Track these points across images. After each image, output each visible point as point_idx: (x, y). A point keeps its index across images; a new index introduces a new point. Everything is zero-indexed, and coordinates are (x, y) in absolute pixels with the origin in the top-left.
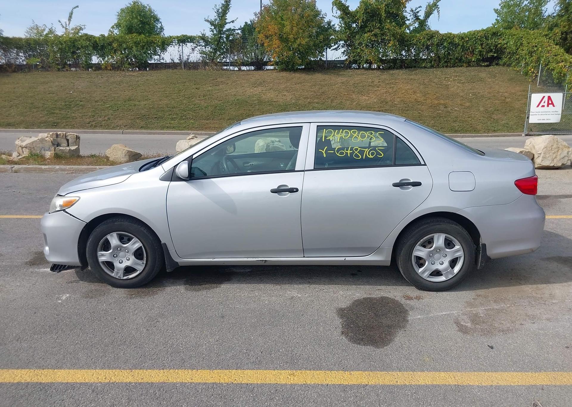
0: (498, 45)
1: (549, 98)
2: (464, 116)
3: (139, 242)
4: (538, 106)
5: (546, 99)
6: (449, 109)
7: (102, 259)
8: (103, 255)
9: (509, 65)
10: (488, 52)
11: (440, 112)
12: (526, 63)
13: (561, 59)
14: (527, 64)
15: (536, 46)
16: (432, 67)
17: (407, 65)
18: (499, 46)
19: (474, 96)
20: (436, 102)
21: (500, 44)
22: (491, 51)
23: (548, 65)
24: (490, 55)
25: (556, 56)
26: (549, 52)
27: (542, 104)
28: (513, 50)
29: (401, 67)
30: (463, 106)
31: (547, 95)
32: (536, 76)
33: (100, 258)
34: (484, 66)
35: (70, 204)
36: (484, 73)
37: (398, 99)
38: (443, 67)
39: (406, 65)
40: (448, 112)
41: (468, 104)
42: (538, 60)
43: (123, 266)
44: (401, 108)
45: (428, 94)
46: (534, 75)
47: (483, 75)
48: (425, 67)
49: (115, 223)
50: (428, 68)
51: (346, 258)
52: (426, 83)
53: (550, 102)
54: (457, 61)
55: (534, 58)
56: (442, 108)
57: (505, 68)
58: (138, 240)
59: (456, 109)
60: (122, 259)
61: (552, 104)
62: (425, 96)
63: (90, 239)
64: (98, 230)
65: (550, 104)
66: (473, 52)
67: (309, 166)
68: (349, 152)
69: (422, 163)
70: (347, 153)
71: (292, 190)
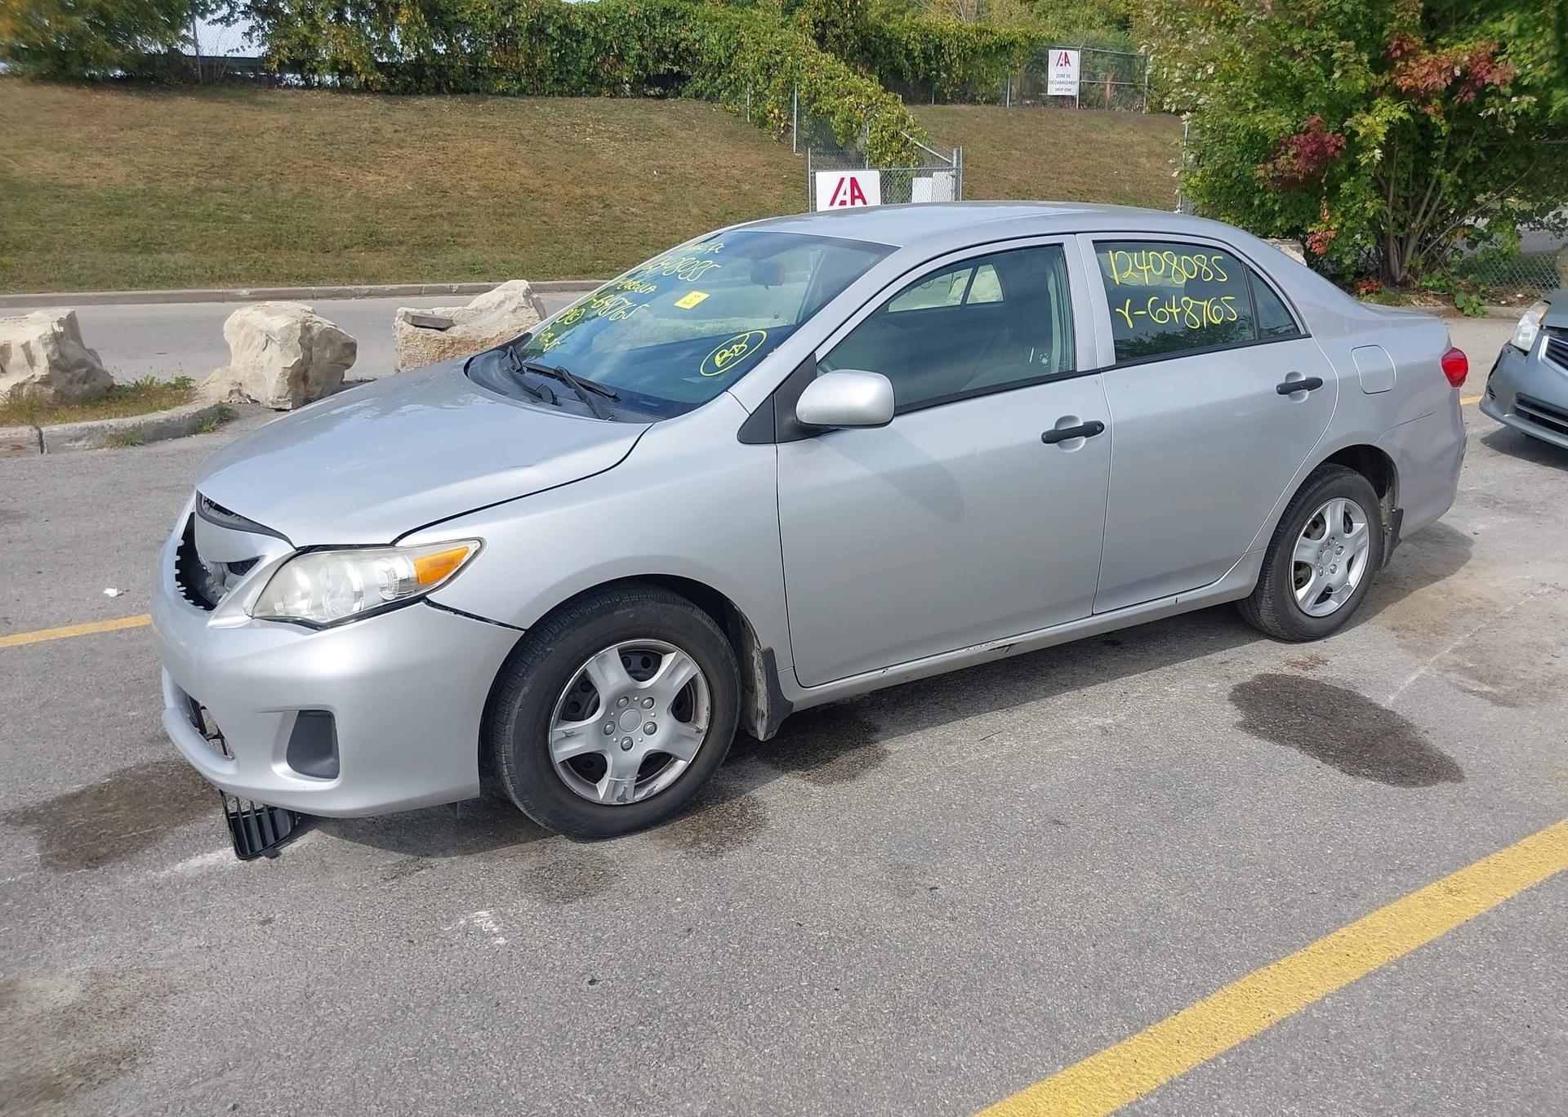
0: (680, 42)
1: (854, 182)
2: (660, 228)
3: (688, 663)
4: (832, 203)
5: (847, 185)
6: (617, 211)
7: (564, 751)
8: (569, 736)
9: (712, 98)
10: (657, 61)
11: (597, 218)
12: (757, 94)
13: (844, 86)
14: (759, 97)
15: (778, 53)
16: (522, 92)
17: (455, 83)
18: (683, 45)
19: (664, 176)
20: (579, 192)
21: (684, 40)
22: (665, 58)
23: (814, 100)
24: (663, 68)
25: (831, 78)
26: (813, 68)
27: (840, 197)
28: (720, 58)
29: (438, 91)
30: (648, 202)
31: (848, 174)
32: (788, 128)
33: (556, 748)
34: (652, 96)
35: (449, 568)
36: (662, 114)
37: (475, 183)
38: (552, 93)
39: (451, 83)
40: (616, 218)
41: (657, 198)
42: (788, 87)
43: (637, 755)
44: (491, 210)
45: (548, 168)
46: (782, 125)
47: (661, 120)
48: (504, 94)
49: (616, 613)
50: (514, 96)
51: (1178, 596)
52: (527, 138)
53: (856, 193)
54: (585, 79)
55: (778, 81)
56: (597, 206)
57: (702, 105)
58: (684, 656)
59: (634, 210)
60: (628, 734)
61: (861, 196)
62: (542, 173)
63: (525, 690)
64: (555, 649)
65: (858, 197)
66: (620, 58)
67: (1107, 355)
68: (1175, 311)
69: (1303, 332)
70: (1171, 314)
71: (1092, 430)
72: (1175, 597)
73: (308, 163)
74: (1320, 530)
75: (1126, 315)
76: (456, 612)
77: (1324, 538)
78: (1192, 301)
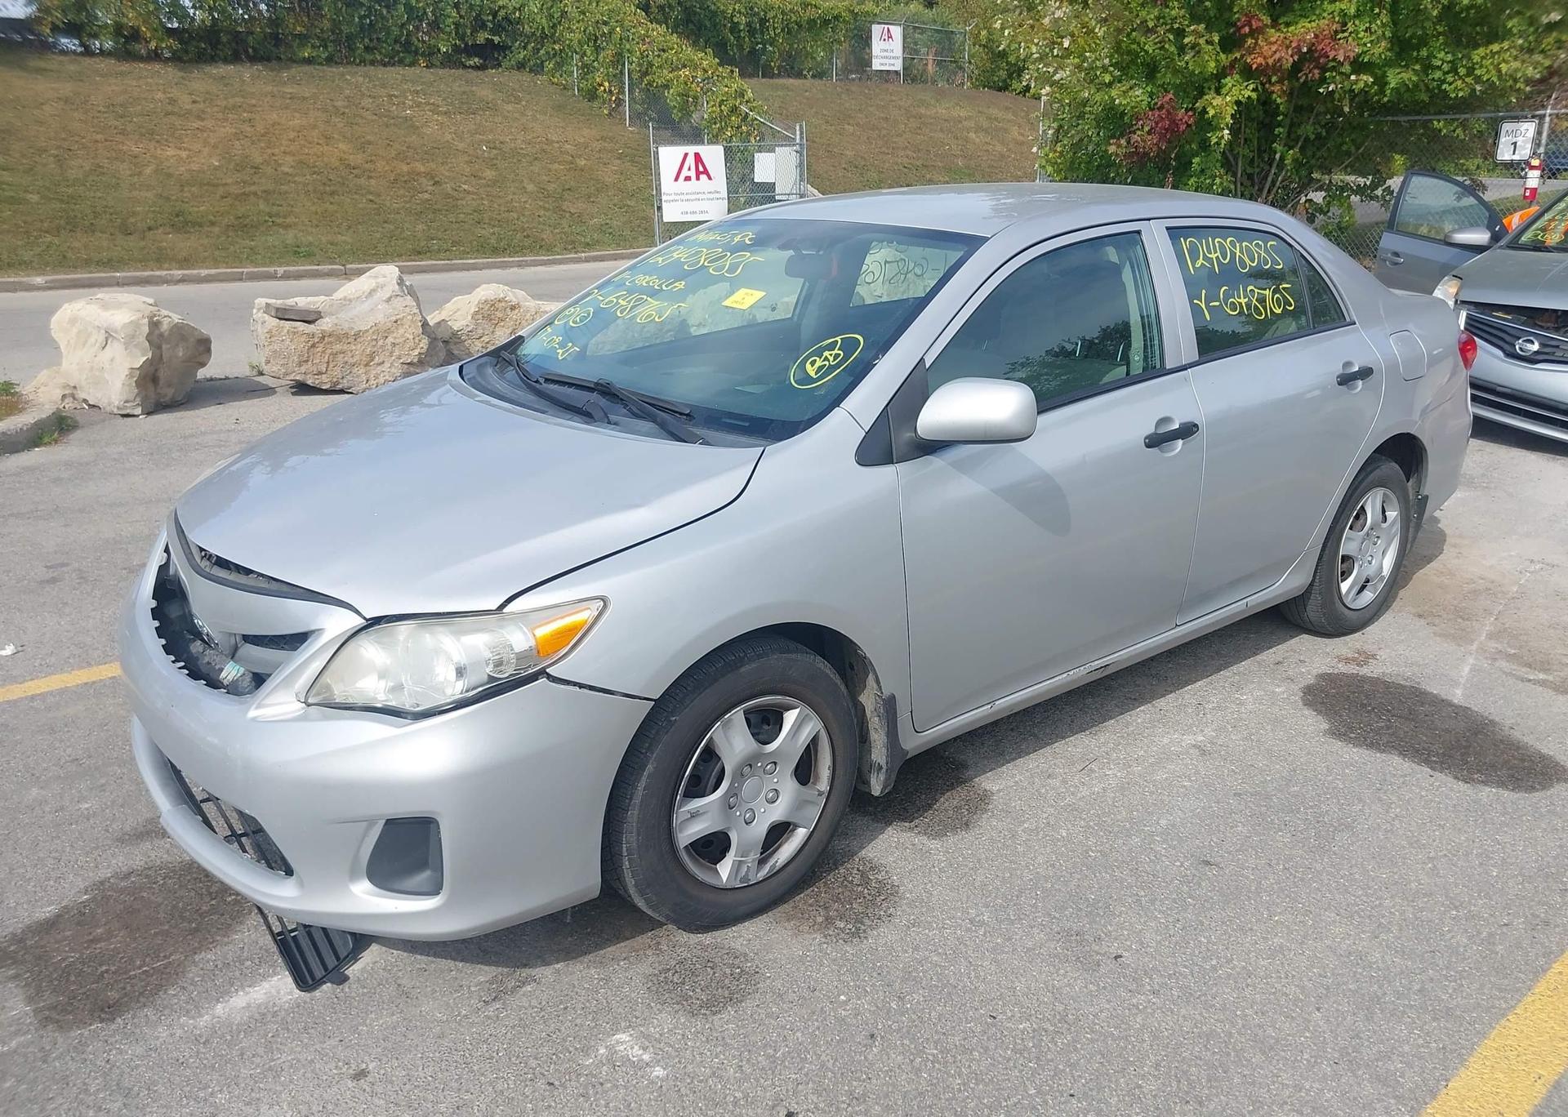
0: (498, 11)
1: (697, 156)
2: (495, 205)
3: (811, 719)
4: (676, 179)
5: (691, 160)
6: (448, 187)
7: (689, 832)
8: (694, 815)
9: (538, 69)
10: (474, 31)
11: (427, 196)
12: (585, 66)
13: (679, 59)
14: (587, 69)
15: (605, 23)
16: (330, 60)
17: (254, 49)
18: (502, 13)
19: (495, 152)
20: (405, 168)
21: (503, 7)
22: (483, 26)
23: (646, 73)
24: (482, 37)
25: (664, 51)
26: (644, 40)
27: (685, 173)
28: (543, 28)
29: (235, 58)
30: (480, 178)
31: (692, 149)
32: (619, 102)
33: (680, 832)
34: (471, 67)
36: (486, 85)
37: (289, 159)
38: (363, 62)
39: (250, 50)
40: (448, 196)
41: (489, 174)
42: (618, 59)
43: (760, 829)
44: (310, 188)
45: (370, 143)
46: (614, 98)
47: (485, 93)
48: (309, 61)
49: (743, 670)
50: (320, 64)
51: (1249, 599)
52: (342, 110)
53: (701, 169)
54: (397, 47)
55: (608, 53)
56: (426, 183)
57: (525, 77)
58: (808, 711)
59: (466, 187)
60: (750, 806)
61: (706, 172)
62: (362, 148)
63: (650, 768)
64: (682, 720)
65: (702, 173)
66: (435, 25)
67: (1190, 351)
68: (1243, 301)
69: (1348, 320)
70: (1240, 304)
71: (1188, 431)
72: (1245, 601)
73: (99, 137)
74: (1361, 521)
75: (1203, 307)
76: (581, 686)
77: (1366, 529)
78: (1256, 290)
